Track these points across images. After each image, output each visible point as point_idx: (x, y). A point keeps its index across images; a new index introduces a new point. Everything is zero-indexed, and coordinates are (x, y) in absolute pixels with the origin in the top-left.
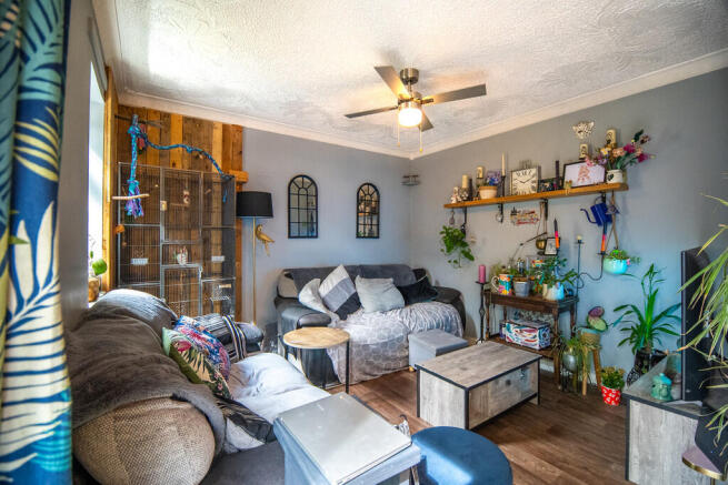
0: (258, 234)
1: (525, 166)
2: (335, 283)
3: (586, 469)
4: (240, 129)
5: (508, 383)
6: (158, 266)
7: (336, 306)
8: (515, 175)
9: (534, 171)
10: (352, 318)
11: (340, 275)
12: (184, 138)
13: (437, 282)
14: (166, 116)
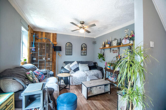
0: (59, 54)
1: (115, 39)
2: (74, 65)
3: (110, 108)
4: (56, 34)
5: (100, 88)
6: (38, 60)
7: (73, 69)
8: (113, 42)
9: (117, 41)
10: (77, 72)
11: (75, 63)
12: (45, 36)
13: (99, 65)
14: (42, 32)
